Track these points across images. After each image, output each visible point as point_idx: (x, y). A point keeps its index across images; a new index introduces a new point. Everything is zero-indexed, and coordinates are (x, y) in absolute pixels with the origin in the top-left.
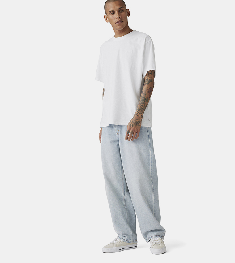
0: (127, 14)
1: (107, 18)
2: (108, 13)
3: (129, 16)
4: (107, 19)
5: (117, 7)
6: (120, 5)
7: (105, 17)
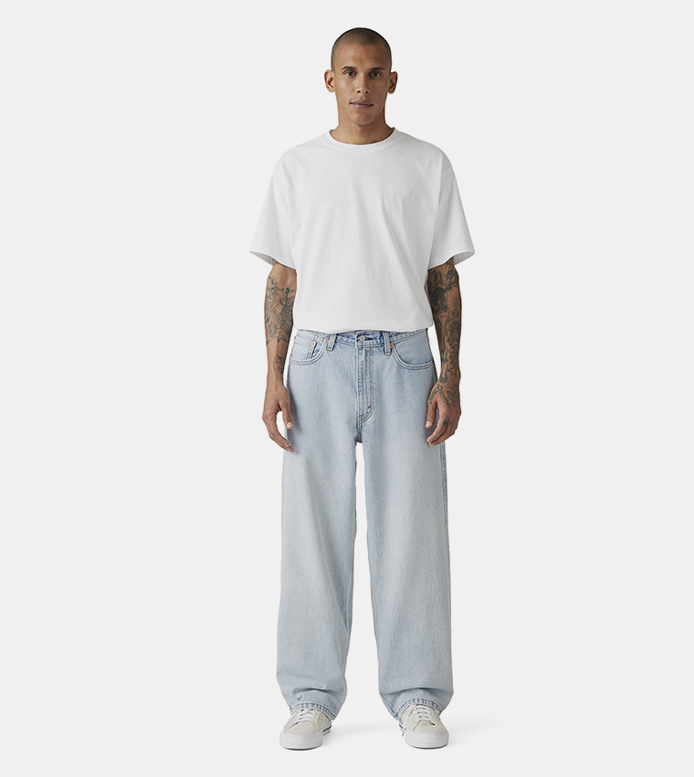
0: (389, 85)
1: (331, 79)
2: (339, 70)
3: (392, 92)
4: (329, 83)
5: (369, 65)
6: (376, 59)
7: (326, 73)
